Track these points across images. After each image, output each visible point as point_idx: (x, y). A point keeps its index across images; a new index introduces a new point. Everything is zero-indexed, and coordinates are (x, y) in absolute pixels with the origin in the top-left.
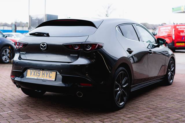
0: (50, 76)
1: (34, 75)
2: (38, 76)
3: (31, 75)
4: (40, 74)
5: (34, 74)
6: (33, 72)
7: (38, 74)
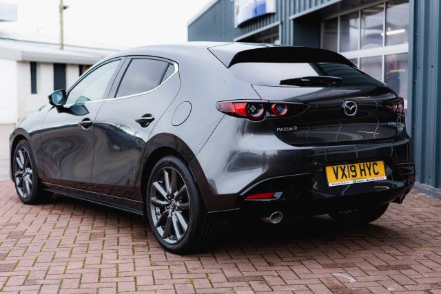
2: (353, 176)
3: (337, 178)
4: (355, 171)
5: (344, 174)
6: (339, 169)
7: (352, 171)
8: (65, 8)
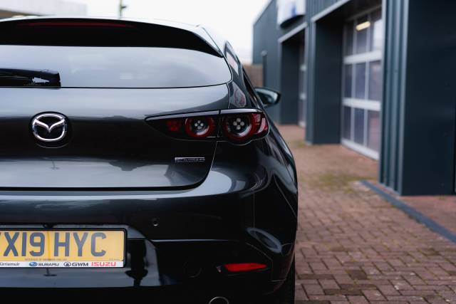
0: (98, 250)
1: (11, 252)
2: (33, 253)
7: (33, 244)
8: (124, 7)
